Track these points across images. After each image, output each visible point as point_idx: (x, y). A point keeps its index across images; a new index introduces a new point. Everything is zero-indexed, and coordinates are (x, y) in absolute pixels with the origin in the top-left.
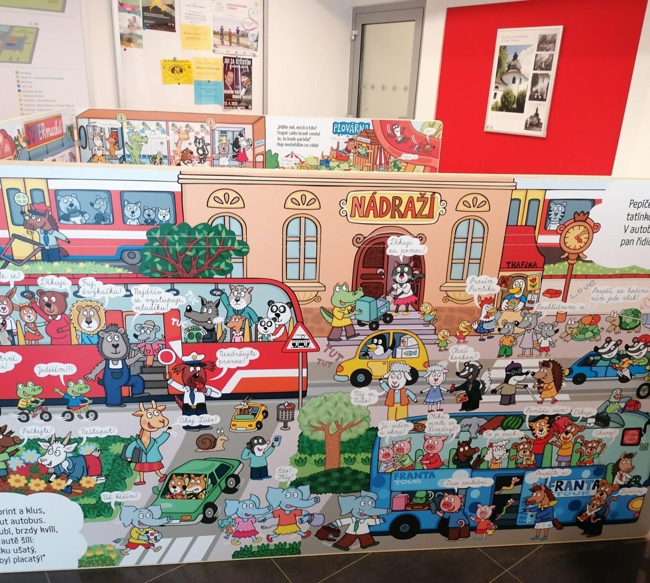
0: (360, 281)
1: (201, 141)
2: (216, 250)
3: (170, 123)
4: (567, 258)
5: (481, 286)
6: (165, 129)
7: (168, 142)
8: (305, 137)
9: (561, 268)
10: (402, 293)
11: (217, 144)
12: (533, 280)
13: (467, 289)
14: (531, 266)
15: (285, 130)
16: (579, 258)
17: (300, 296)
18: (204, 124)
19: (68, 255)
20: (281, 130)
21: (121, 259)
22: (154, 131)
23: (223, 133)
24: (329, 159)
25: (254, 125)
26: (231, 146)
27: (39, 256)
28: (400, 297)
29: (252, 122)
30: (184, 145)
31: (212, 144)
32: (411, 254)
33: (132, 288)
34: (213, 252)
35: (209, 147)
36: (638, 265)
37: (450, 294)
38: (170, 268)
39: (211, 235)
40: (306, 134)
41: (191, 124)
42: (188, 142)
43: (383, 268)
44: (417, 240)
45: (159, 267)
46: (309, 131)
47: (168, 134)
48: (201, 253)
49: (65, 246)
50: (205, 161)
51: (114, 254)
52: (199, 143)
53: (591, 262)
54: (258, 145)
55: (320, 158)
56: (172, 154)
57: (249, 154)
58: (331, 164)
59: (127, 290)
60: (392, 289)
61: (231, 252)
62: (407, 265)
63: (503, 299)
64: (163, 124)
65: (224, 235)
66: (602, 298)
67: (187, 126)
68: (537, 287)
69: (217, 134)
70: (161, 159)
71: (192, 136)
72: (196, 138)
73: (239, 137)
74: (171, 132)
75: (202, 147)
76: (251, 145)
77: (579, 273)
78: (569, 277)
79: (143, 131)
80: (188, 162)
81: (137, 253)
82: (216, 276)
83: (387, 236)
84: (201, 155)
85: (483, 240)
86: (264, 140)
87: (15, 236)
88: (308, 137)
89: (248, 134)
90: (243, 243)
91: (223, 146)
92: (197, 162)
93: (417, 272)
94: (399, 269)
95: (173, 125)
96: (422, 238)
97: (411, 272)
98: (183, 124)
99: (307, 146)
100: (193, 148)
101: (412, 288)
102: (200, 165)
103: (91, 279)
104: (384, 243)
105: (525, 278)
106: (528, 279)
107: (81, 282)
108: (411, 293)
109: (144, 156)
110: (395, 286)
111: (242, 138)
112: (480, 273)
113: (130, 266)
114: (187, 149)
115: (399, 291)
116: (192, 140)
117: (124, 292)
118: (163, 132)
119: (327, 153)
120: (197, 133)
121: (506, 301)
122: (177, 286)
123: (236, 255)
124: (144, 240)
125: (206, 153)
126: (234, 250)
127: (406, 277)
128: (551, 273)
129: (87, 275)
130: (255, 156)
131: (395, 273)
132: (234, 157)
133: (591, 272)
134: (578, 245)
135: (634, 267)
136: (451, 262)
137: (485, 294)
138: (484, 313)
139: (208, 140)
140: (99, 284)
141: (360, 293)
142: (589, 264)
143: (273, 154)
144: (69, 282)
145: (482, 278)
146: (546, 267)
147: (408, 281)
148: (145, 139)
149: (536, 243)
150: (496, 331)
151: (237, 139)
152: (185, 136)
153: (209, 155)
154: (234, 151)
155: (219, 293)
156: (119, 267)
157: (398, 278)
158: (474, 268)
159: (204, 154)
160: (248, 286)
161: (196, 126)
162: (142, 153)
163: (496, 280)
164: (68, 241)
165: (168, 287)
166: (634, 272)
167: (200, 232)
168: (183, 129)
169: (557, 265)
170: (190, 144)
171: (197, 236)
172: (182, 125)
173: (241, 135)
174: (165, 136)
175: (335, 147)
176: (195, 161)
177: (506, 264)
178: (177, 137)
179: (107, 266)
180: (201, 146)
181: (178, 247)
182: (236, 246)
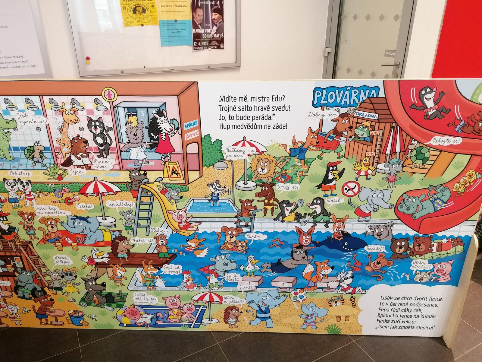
1: (98, 124)
3: (46, 99)
6: (40, 108)
7: (48, 127)
8: (265, 113)
11: (123, 129)
15: (231, 104)
18: (100, 98)
20: (224, 104)
22: (23, 111)
23: (132, 111)
24: (305, 147)
25: (181, 97)
26: (146, 132)
29: (176, 92)
30: (73, 131)
31: (116, 128)
35: (111, 134)
40: (268, 108)
41: (79, 99)
42: (78, 125)
46: (272, 104)
47: (45, 115)
50: (108, 154)
52: (96, 128)
54: (189, 128)
55: (290, 145)
56: (56, 145)
57: (176, 141)
58: (309, 154)
64: (35, 99)
67: (73, 102)
69: (122, 112)
71: (83, 116)
72: (90, 120)
73: (157, 116)
74: (49, 112)
75: (101, 133)
76: (178, 129)
79: (7, 112)
80: (82, 156)
84: (102, 145)
86: (197, 120)
88: (270, 113)
89: (172, 111)
91: (134, 131)
92: (95, 156)
95: (51, 101)
98: (67, 99)
99: (269, 127)
100: (87, 135)
109: (16, 149)
111: (163, 118)
114: (78, 136)
116: (84, 123)
118: (37, 111)
119: (302, 137)
120: (90, 112)
125: (109, 141)
130: (185, 145)
132: (152, 146)
139: (108, 122)
143: (213, 141)
148: (12, 125)
151: (154, 120)
153: (114, 145)
154: (151, 138)
159: (105, 143)
161: (88, 102)
162: (13, 144)
170: (81, 129)
172: (64, 100)
173: (160, 113)
174: (41, 118)
175: (315, 128)
176: (94, 155)
178: (60, 119)
180: (98, 131)
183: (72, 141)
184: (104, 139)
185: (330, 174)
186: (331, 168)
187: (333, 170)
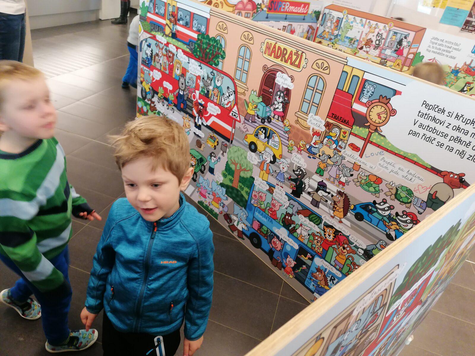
0: (262, 93)
1: (380, 35)
2: (216, 52)
3: (368, 21)
4: (369, 127)
5: (315, 122)
6: (364, 24)
7: (362, 32)
8: (448, 49)
9: (364, 132)
10: (278, 108)
11: (389, 40)
12: (345, 133)
13: (308, 121)
14: (346, 122)
15: (436, 41)
16: (376, 130)
17: (239, 90)
18: (386, 25)
19: (177, 38)
20: (433, 41)
21: (189, 45)
22: (357, 23)
23: (396, 33)
24: (459, 70)
25: (417, 33)
26: (396, 43)
27: (171, 35)
28: (276, 110)
29: (416, 30)
30: (370, 36)
31: (386, 39)
32: (286, 87)
33: (191, 59)
34: (214, 53)
35: (383, 41)
36: (419, 155)
37: (299, 119)
38: (201, 56)
39: (215, 44)
40: (450, 48)
41: (379, 24)
42: (373, 34)
43: (272, 89)
44: (290, 79)
45: (198, 54)
46: (453, 46)
47: (364, 27)
48: (211, 52)
50: (377, 49)
51: (187, 42)
52: (379, 37)
53: (384, 136)
54: (413, 47)
55: (453, 67)
56: (361, 40)
57: (405, 52)
58: (460, 75)
59: (189, 60)
60: (274, 104)
61: (220, 55)
62: (283, 92)
63: (325, 137)
64: (364, 20)
65: (219, 46)
66: (386, 168)
67: (377, 24)
68: (346, 138)
69: (391, 33)
70: (355, 41)
71: (377, 31)
72: (378, 33)
73: (404, 38)
74: (366, 26)
75: (379, 40)
76: (409, 46)
77: (374, 141)
78: (367, 141)
79: (352, 22)
80: (368, 47)
81: (193, 43)
82: (213, 65)
83: (277, 71)
84: (377, 45)
85: (322, 93)
86: (418, 45)
87: (167, 24)
88: (451, 50)
89: (410, 38)
91: (392, 42)
92: (373, 48)
93: (286, 99)
95: (369, 22)
96: (292, 78)
97: (284, 98)
98: (375, 23)
99: (447, 56)
100: (374, 39)
101: (283, 107)
102: (374, 50)
104: (275, 75)
105: (340, 129)
106: (342, 130)
108: (281, 110)
109: (347, 37)
110: (275, 102)
111: (405, 40)
112: (316, 114)
113: (191, 49)
114: (371, 39)
115: (277, 106)
116: (376, 34)
118: (362, 25)
119: (460, 65)
120: (380, 30)
121: (326, 139)
122: (202, 65)
123: (221, 57)
124: (195, 38)
125: (380, 44)
126: (221, 55)
127: (281, 100)
128: (356, 133)
129: (180, 49)
130: (409, 53)
131: (277, 95)
132: (395, 51)
133: (382, 144)
134: (378, 121)
135: (415, 155)
136: (303, 100)
137: (317, 129)
138: (313, 141)
139: (384, 36)
140: (182, 53)
141: (261, 100)
142: (382, 138)
143: (421, 55)
144: (176, 49)
145: (317, 117)
146: (354, 127)
147: (282, 102)
148: (351, 28)
149: (352, 107)
150: (318, 156)
151: (402, 39)
152: (373, 31)
153: (381, 46)
154: (397, 47)
155: (213, 74)
156: (189, 48)
157: (277, 98)
158: (314, 109)
159: (379, 44)
160: (222, 75)
161: (381, 26)
162: (347, 35)
163: (324, 123)
164: (178, 31)
165: (199, 64)
166: (415, 159)
167: (212, 41)
168: (374, 26)
169: (361, 129)
170: (373, 36)
171: (211, 43)
172: (373, 23)
173: (406, 38)
174: (362, 28)
175: (468, 63)
176: (372, 48)
177: (332, 115)
178: (368, 30)
179: (185, 46)
180: (379, 39)
181: (205, 46)
182: (222, 53)
183: (367, 40)
184: (379, 42)
185: (465, 87)
186: (467, 85)
187: (468, 86)
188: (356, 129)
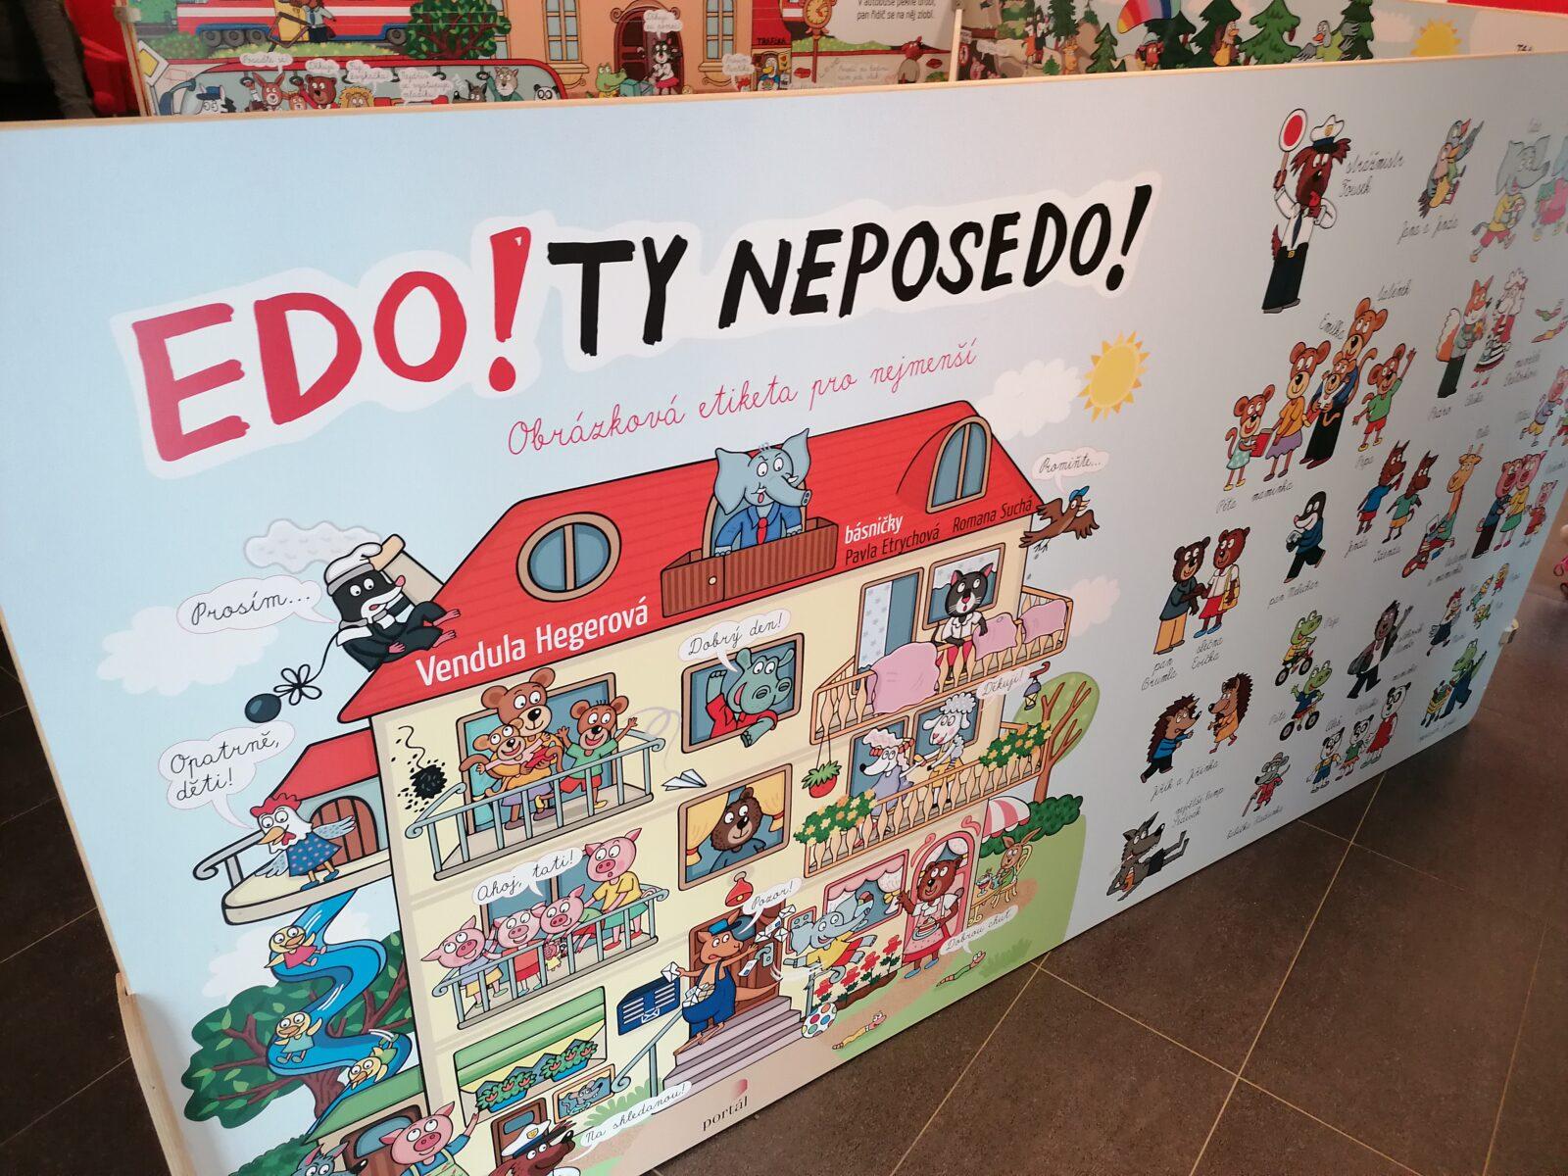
0: (622, 61)
4: (811, 34)
5: (735, 65)
9: (805, 45)
10: (663, 75)
12: (784, 58)
13: (723, 69)
14: (781, 43)
16: (822, 34)
17: (566, 79)
19: (334, 35)
21: (386, 39)
27: (306, 36)
28: (662, 79)
32: (668, 31)
33: (400, 71)
34: (476, 29)
36: (877, 41)
37: (709, 74)
39: (473, 11)
43: (642, 46)
44: (672, 15)
45: (424, 48)
48: (466, 30)
49: (332, 25)
51: (378, 33)
53: (832, 37)
59: (395, 75)
60: (654, 70)
61: (494, 29)
62: (665, 43)
63: (758, 80)
66: (848, 77)
68: (788, 66)
77: (824, 50)
78: (816, 54)
81: (402, 31)
82: (481, 57)
83: (643, 10)
85: (733, 14)
87: (282, 15)
90: (504, 19)
93: (675, 50)
94: (658, 47)
96: (676, 11)
97: (669, 51)
101: (673, 68)
103: (358, 63)
104: (641, 18)
105: (776, 56)
106: (780, 56)
107: (348, 65)
108: (672, 75)
110: (656, 67)
112: (734, 51)
113: (396, 47)
115: (660, 73)
117: (392, 77)
121: (762, 82)
122: (443, 69)
123: (499, 32)
124: (407, 17)
127: (666, 57)
128: (798, 50)
129: (354, 58)
131: (654, 52)
133: (835, 48)
134: (820, 19)
135: (872, 43)
136: (707, 39)
137: (741, 74)
140: (366, 67)
141: (624, 75)
142: (832, 40)
144: (337, 66)
145: (738, 56)
146: (794, 44)
147: (669, 61)
149: (781, 16)
155: (485, 76)
156: (386, 48)
157: (657, 57)
158: (728, 45)
160: (513, 68)
163: (749, 59)
164: (334, 19)
165: (435, 70)
166: (873, 48)
167: (462, 7)
169: (803, 41)
171: (461, 12)
177: (759, 41)
179: (373, 46)
181: (442, 25)
182: (498, 23)
188: (799, 45)
